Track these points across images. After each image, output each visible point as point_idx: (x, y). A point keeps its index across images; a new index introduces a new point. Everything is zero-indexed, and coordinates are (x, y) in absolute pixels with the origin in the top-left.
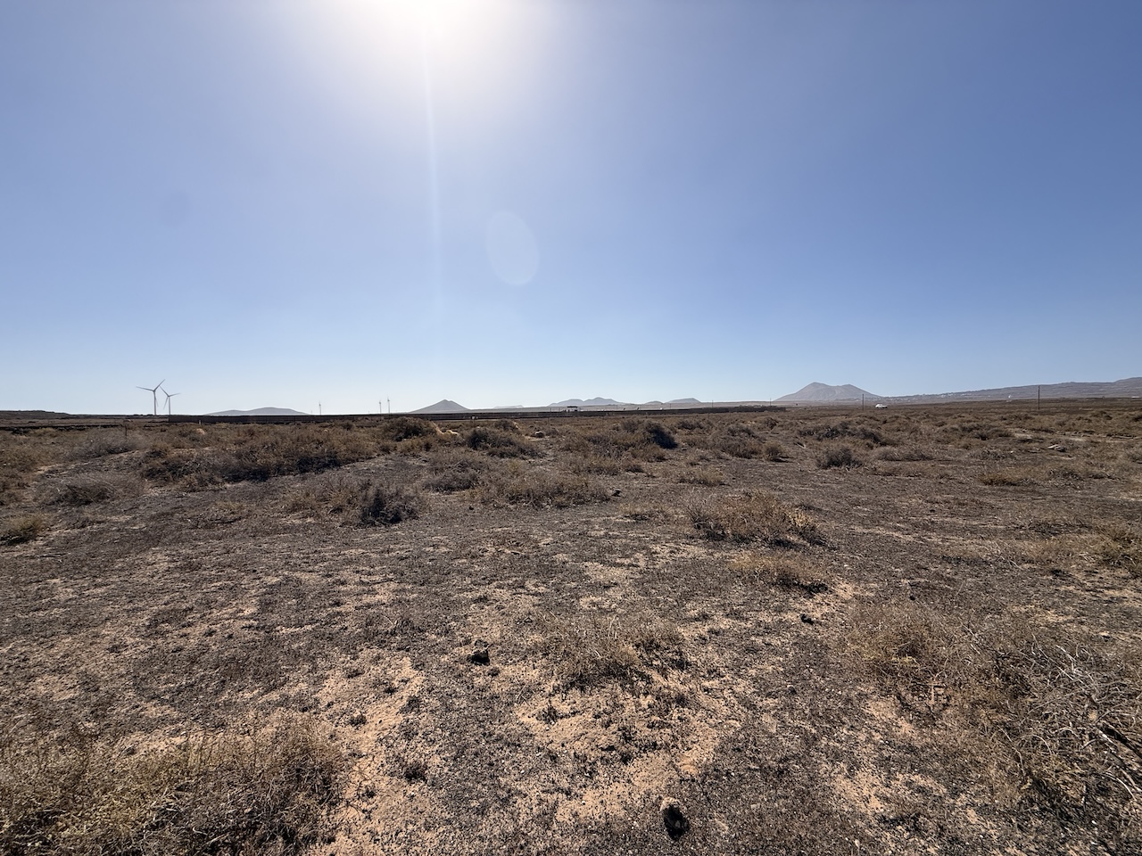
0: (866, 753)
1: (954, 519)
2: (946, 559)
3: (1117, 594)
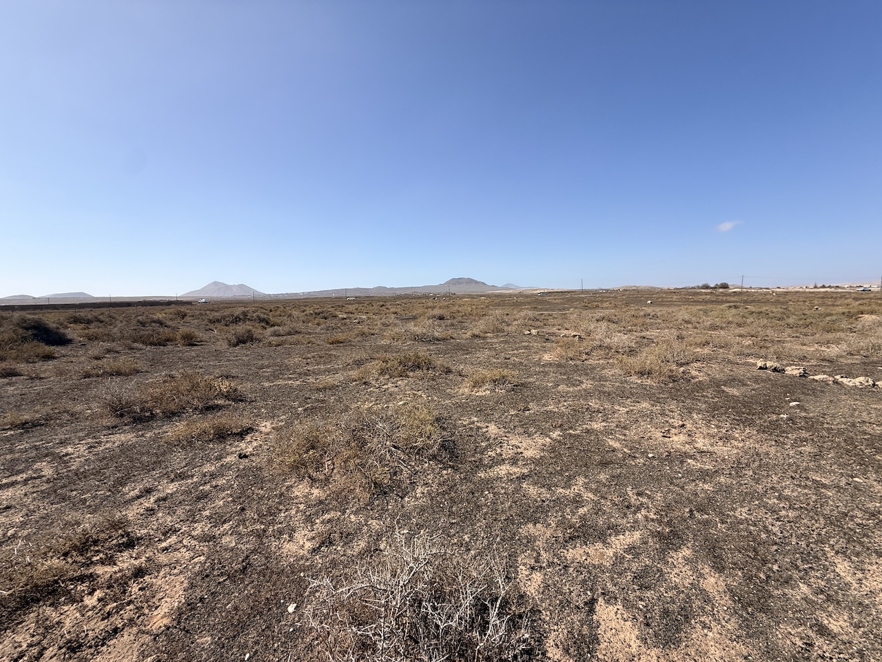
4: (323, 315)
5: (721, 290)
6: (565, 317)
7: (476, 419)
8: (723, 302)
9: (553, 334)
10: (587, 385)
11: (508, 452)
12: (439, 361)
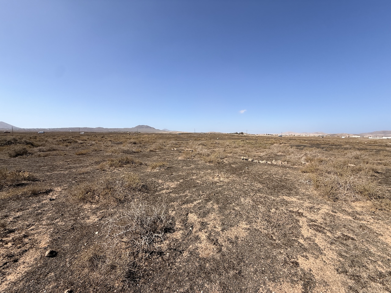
0: (89, 214)
1: (76, 165)
2: (80, 174)
3: (114, 171)
4: (68, 141)
5: (241, 135)
6: (187, 144)
7: (154, 179)
8: (240, 139)
9: (183, 150)
10: (193, 166)
11: (165, 186)
12: (137, 160)
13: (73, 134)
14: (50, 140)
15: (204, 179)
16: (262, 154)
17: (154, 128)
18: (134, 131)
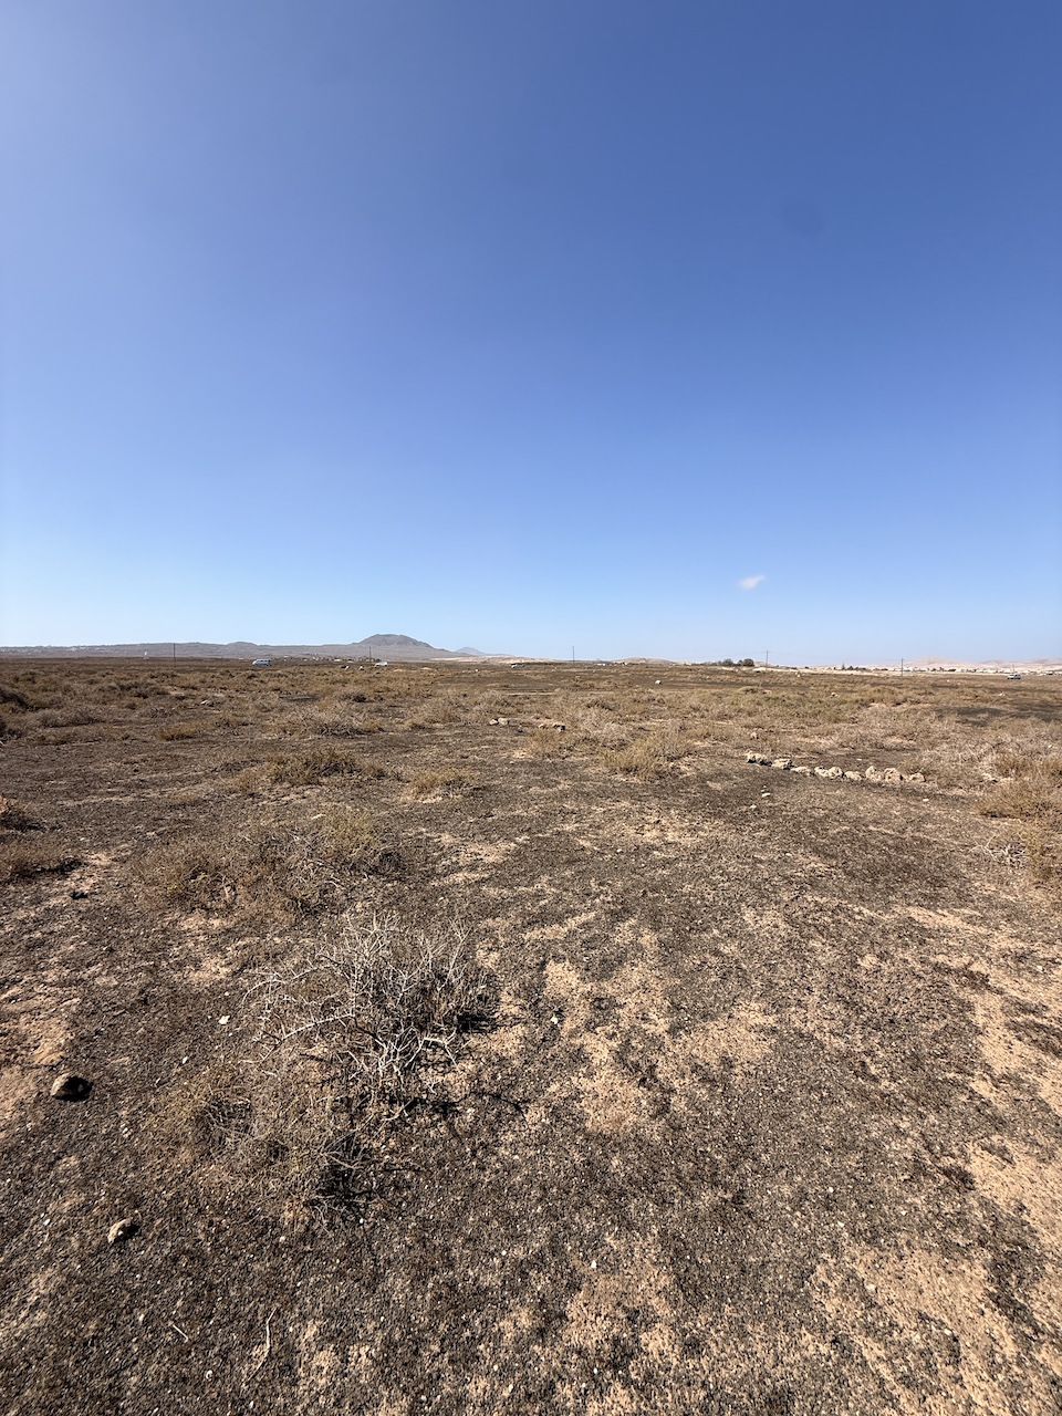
0: (199, 951)
1: (160, 774)
2: (173, 807)
3: (287, 798)
4: (138, 690)
5: (744, 669)
6: (546, 701)
7: (424, 830)
8: (742, 684)
9: (530, 725)
10: (564, 785)
11: (464, 859)
12: (366, 761)
13: (154, 666)
14: (78, 686)
15: (605, 833)
16: (824, 743)
17: (428, 646)
18: (358, 655)
